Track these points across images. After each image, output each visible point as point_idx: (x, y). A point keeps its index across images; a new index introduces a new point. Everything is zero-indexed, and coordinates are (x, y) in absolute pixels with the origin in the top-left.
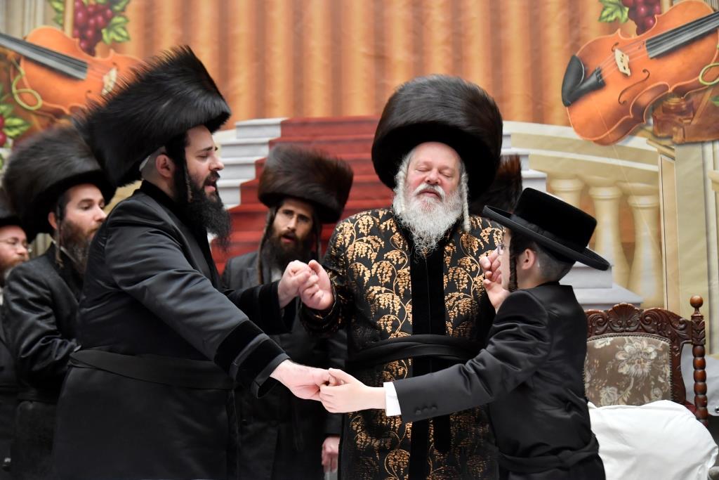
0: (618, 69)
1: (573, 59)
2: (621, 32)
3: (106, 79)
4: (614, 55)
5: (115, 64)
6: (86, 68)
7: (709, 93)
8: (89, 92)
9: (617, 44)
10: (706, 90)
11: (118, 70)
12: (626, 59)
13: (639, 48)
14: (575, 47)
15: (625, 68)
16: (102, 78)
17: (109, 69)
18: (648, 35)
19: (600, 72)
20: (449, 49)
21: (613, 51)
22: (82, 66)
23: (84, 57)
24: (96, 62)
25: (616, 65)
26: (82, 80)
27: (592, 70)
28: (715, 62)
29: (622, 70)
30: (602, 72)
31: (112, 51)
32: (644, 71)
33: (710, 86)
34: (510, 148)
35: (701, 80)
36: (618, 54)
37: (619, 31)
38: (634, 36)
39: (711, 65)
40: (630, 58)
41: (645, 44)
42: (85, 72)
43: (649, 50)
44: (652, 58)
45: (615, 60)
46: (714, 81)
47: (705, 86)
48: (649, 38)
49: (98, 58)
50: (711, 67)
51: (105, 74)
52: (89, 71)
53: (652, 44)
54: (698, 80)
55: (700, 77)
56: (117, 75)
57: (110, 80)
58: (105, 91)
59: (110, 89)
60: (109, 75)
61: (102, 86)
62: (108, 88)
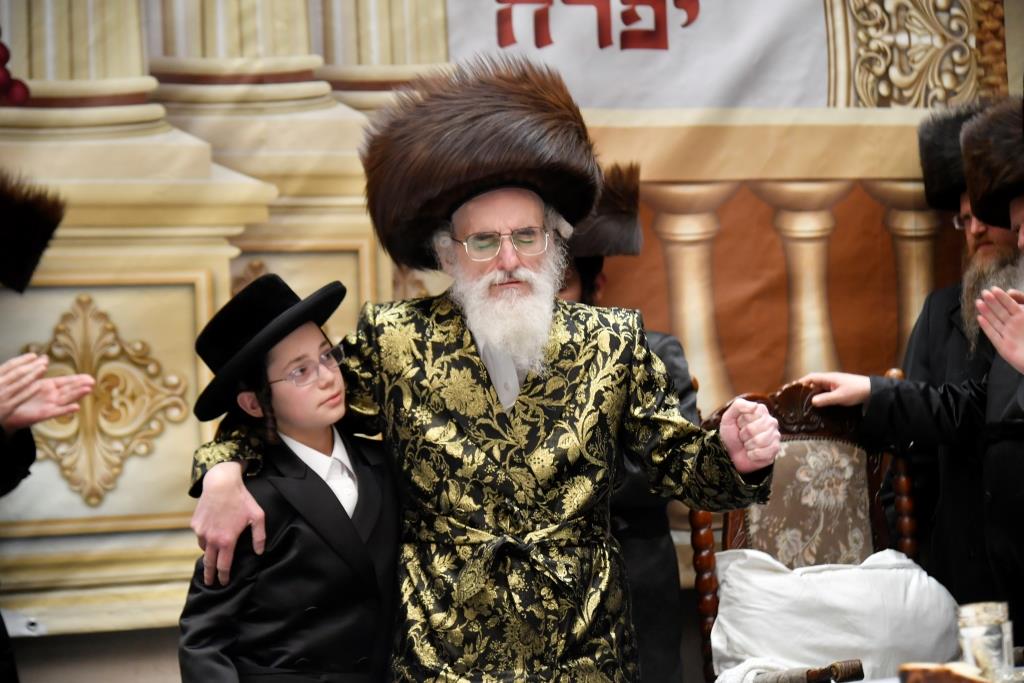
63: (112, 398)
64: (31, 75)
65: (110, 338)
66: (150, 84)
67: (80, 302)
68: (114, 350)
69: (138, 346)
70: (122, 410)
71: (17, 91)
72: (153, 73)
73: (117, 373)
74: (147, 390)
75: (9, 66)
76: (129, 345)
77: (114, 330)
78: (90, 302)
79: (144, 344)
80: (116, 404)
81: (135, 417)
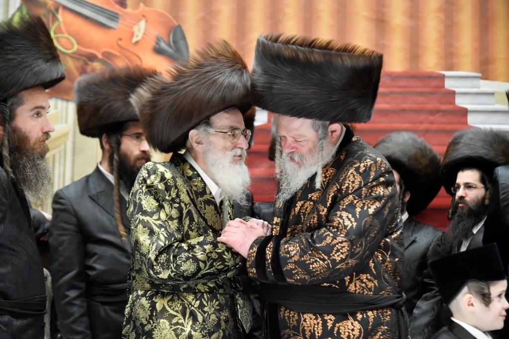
3: (135, 28)
5: (144, 16)
6: (118, 18)
8: (121, 39)
11: (146, 21)
16: (132, 28)
17: (139, 21)
20: (442, 16)
22: (114, 17)
23: (117, 9)
24: (127, 13)
26: (114, 29)
31: (142, 5)
34: (494, 104)
42: (117, 22)
49: (129, 10)
51: (135, 25)
52: (120, 21)
56: (146, 26)
57: (139, 30)
58: (135, 40)
59: (139, 38)
60: (138, 26)
61: (132, 35)
62: (137, 36)
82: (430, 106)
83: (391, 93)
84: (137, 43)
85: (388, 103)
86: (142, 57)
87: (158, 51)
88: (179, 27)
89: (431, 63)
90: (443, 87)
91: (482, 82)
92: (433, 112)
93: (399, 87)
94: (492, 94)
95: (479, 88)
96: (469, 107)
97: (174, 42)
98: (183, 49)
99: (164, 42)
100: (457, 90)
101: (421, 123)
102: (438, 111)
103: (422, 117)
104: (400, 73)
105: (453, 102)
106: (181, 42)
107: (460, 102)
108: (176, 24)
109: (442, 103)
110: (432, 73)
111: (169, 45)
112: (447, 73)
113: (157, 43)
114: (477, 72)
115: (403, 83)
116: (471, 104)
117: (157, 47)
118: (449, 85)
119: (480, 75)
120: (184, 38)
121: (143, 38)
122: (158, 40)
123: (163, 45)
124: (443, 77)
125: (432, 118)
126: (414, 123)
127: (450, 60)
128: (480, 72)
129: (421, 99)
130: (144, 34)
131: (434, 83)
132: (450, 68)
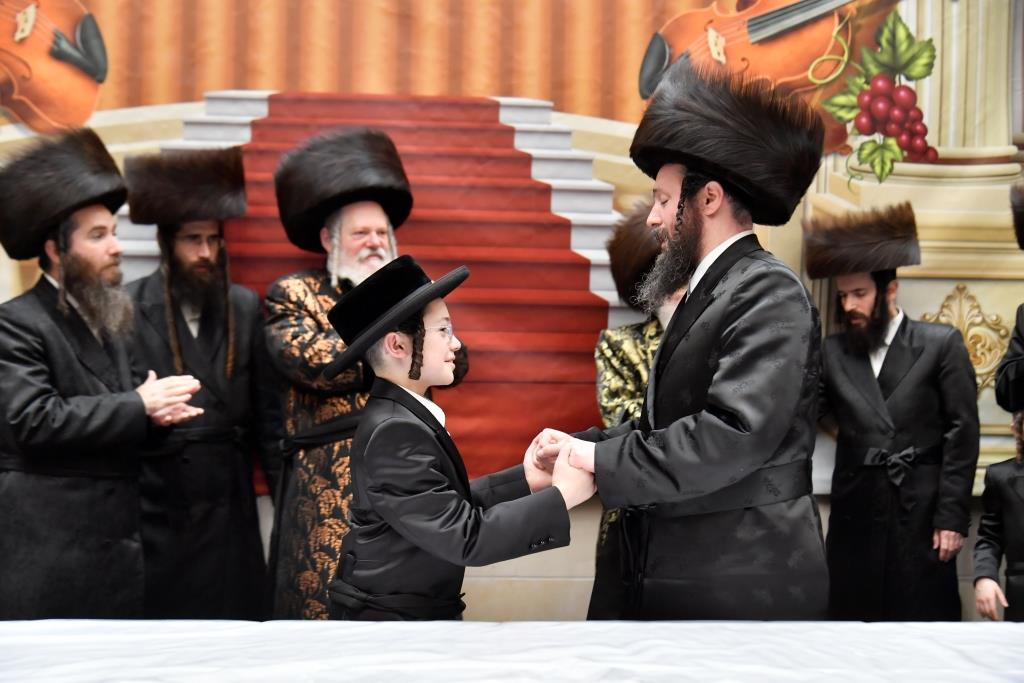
0: (710, 55)
1: (656, 36)
2: (718, 4)
3: (20, 17)
4: (706, 37)
7: (818, 94)
9: (711, 22)
10: (816, 90)
11: (37, 7)
12: (722, 41)
13: (739, 30)
14: (658, 20)
15: (719, 54)
16: (14, 17)
17: (26, 5)
18: (751, 12)
19: (688, 56)
20: (497, 12)
21: (706, 30)
25: (708, 49)
27: (678, 54)
28: (830, 53)
29: (715, 55)
30: (691, 57)
32: (743, 59)
33: (821, 85)
34: (569, 149)
35: (810, 77)
36: (712, 34)
37: (714, 4)
38: (733, 13)
39: (824, 57)
40: (727, 41)
41: (746, 26)
43: (750, 32)
44: (753, 43)
45: (707, 43)
46: (825, 78)
47: (813, 84)
48: (752, 16)
50: (823, 61)
51: (19, 11)
53: (756, 24)
54: (806, 77)
55: (809, 74)
56: (37, 14)
57: (26, 21)
58: (19, 36)
59: (26, 33)
60: (25, 13)
61: (15, 28)
62: (23, 31)
63: (976, 350)
64: (939, 144)
65: (976, 311)
66: (1013, 150)
67: (958, 288)
68: (978, 320)
69: (994, 318)
70: (983, 358)
71: (931, 154)
72: (1015, 144)
73: (980, 333)
74: (999, 345)
75: (927, 138)
76: (988, 316)
77: (978, 307)
78: (964, 288)
79: (998, 317)
80: (979, 354)
81: (990, 363)
82: (477, 150)
83: (420, 129)
84: (22, 41)
85: (415, 144)
86: (31, 64)
87: (57, 55)
88: (91, 17)
89: (479, 84)
90: (496, 120)
91: (555, 115)
92: (480, 159)
93: (434, 120)
94: (567, 134)
95: (549, 123)
96: (534, 152)
97: (84, 41)
98: (97, 52)
99: (68, 41)
100: (517, 126)
101: (464, 174)
102: (489, 158)
103: (465, 166)
104: (432, 98)
105: (510, 145)
106: (94, 43)
107: (522, 144)
108: (86, 12)
109: (495, 146)
110: (482, 99)
111: (75, 46)
112: (503, 100)
113: (55, 43)
114: (546, 99)
115: (438, 113)
116: (537, 147)
117: (56, 48)
118: (506, 118)
119: (551, 104)
120: (99, 36)
121: (32, 33)
122: (57, 37)
123: (65, 46)
124: (496, 106)
125: (479, 168)
126: (452, 175)
127: (508, 80)
128: (551, 100)
129: (464, 139)
130: (35, 27)
131: (484, 115)
132: (508, 92)
